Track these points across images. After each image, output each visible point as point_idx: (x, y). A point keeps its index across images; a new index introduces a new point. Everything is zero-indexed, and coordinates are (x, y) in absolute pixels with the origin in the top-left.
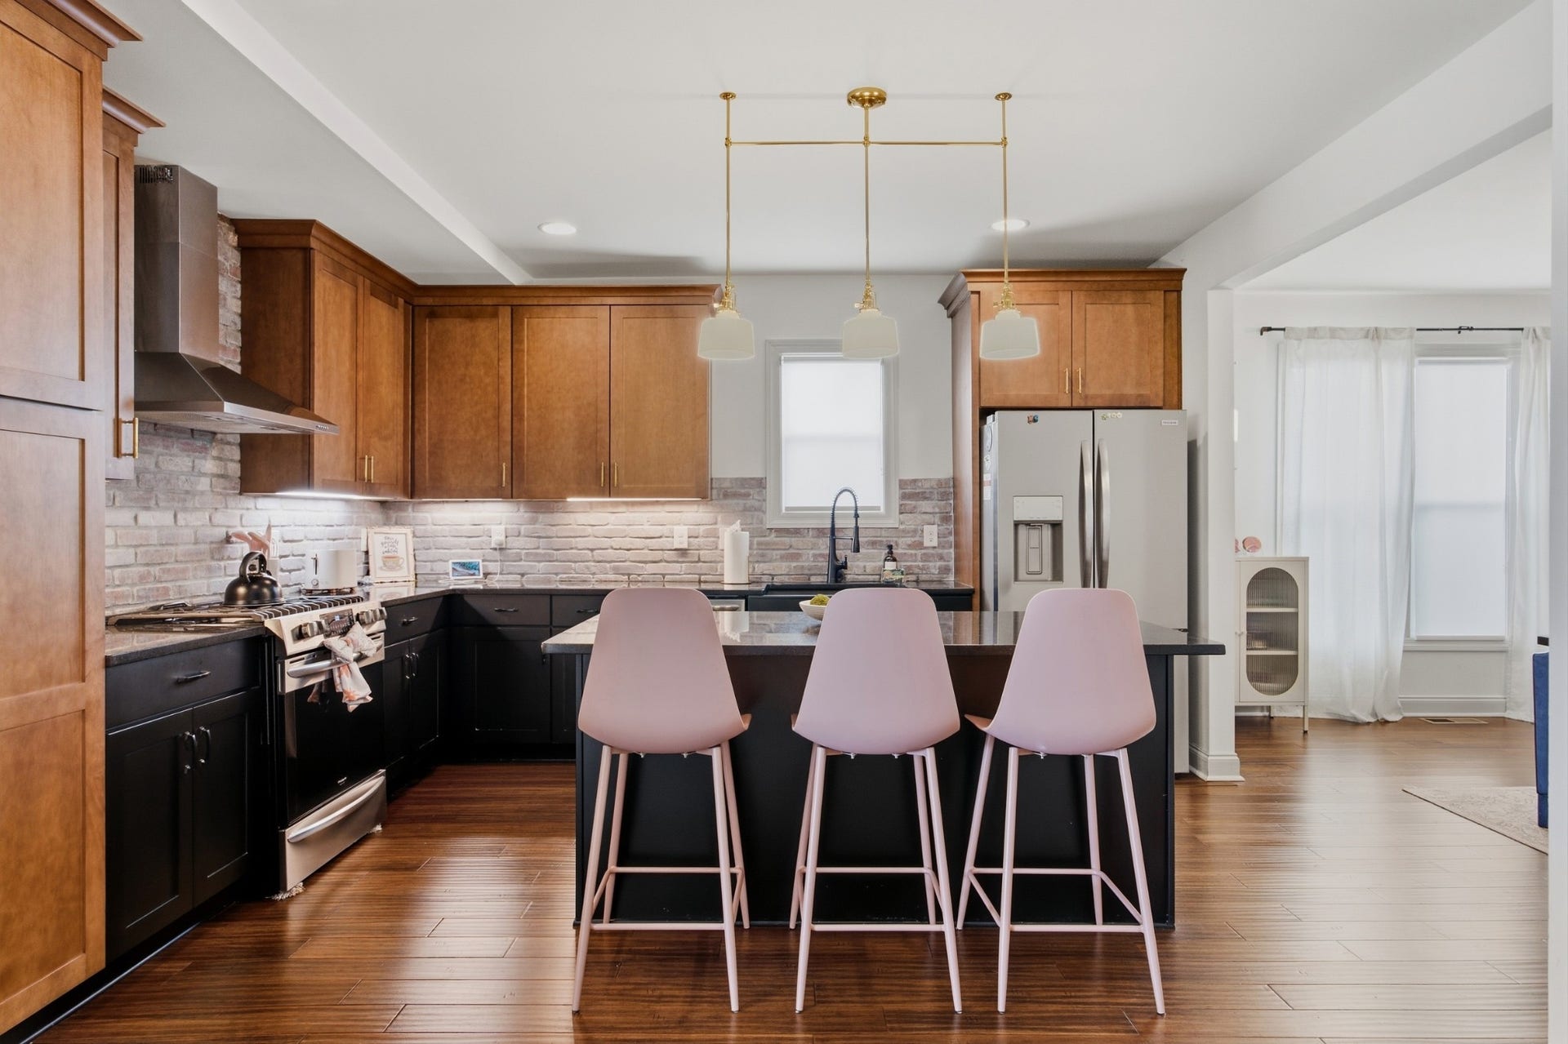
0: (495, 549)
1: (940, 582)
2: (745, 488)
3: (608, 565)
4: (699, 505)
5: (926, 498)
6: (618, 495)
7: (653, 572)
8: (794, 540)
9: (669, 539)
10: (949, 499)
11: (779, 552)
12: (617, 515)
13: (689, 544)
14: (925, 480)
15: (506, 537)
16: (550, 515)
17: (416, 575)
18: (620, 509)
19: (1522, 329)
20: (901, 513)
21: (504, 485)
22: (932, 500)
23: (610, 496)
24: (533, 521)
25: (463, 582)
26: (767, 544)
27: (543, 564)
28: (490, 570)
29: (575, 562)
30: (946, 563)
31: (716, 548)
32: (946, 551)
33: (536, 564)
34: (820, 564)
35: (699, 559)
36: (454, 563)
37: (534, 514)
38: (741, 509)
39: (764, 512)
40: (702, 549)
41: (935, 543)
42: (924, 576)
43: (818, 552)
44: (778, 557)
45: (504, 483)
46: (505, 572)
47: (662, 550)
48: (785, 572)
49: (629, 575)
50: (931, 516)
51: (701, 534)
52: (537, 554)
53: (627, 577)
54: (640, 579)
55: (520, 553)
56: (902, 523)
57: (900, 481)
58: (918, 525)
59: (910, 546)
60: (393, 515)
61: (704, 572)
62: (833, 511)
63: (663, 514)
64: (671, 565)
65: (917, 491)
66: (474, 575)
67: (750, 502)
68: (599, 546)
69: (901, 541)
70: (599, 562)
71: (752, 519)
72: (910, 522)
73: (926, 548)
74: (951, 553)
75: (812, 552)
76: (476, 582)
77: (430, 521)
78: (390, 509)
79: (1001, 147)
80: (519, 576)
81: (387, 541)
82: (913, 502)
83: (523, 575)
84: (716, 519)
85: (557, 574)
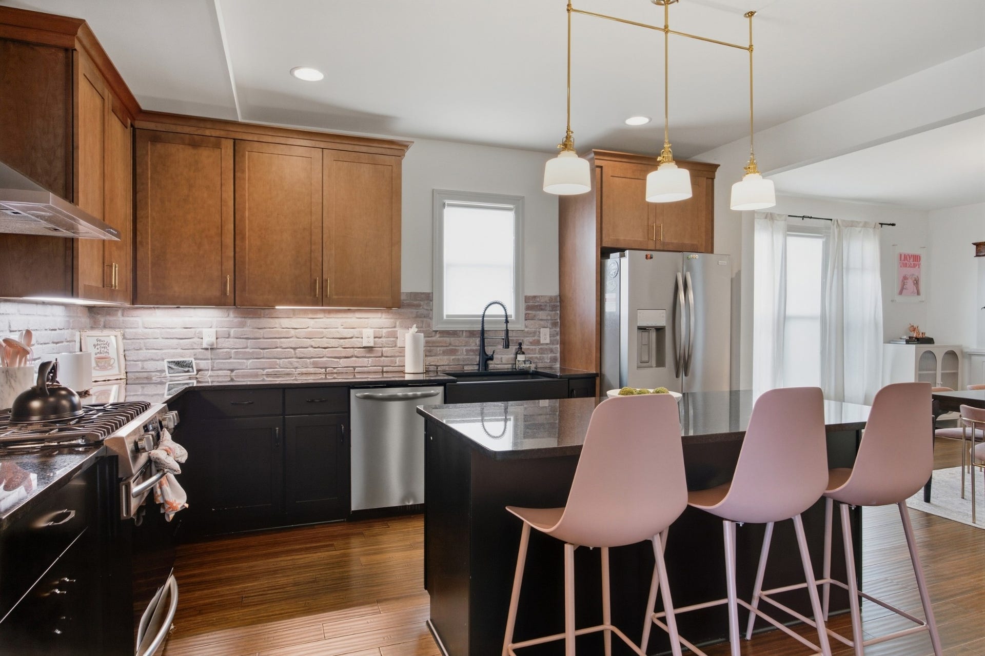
0: (207, 349)
1: (551, 368)
2: (417, 300)
3: (308, 360)
4: (382, 313)
5: (542, 310)
6: (329, 305)
7: (346, 366)
8: (452, 339)
9: (358, 339)
10: (557, 310)
11: (442, 349)
12: (315, 320)
13: (375, 343)
14: (542, 296)
15: (217, 338)
16: (257, 320)
17: (126, 373)
18: (319, 316)
19: (831, 220)
20: (526, 320)
21: (228, 295)
22: (546, 311)
23: (322, 306)
24: (242, 325)
25: (179, 378)
26: (434, 342)
27: (251, 361)
28: (202, 366)
29: (279, 359)
30: (554, 355)
31: (396, 346)
32: (554, 346)
33: (245, 361)
34: (470, 357)
35: (382, 354)
36: (169, 362)
37: (243, 319)
38: (414, 316)
39: (431, 319)
40: (384, 347)
41: (548, 341)
42: (540, 364)
43: (469, 348)
44: (441, 352)
45: (228, 292)
46: (214, 369)
47: (353, 348)
48: (446, 363)
49: (326, 368)
50: (545, 321)
51: (384, 335)
52: (245, 353)
53: (324, 370)
54: (335, 371)
55: (229, 352)
56: (526, 327)
57: (526, 297)
58: (537, 328)
59: (532, 343)
60: (102, 319)
61: (385, 365)
62: (483, 318)
63: (354, 320)
64: (361, 359)
65: (536, 304)
66: (188, 371)
67: (421, 311)
68: (301, 346)
69: (525, 339)
70: (300, 358)
71: (423, 323)
72: (532, 325)
73: (542, 344)
74: (558, 348)
75: (465, 348)
76: (190, 378)
77: (140, 324)
78: (98, 314)
79: (748, 52)
80: (229, 372)
81: (99, 342)
82: (534, 312)
83: (232, 371)
84: (395, 323)
85: (263, 369)
